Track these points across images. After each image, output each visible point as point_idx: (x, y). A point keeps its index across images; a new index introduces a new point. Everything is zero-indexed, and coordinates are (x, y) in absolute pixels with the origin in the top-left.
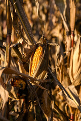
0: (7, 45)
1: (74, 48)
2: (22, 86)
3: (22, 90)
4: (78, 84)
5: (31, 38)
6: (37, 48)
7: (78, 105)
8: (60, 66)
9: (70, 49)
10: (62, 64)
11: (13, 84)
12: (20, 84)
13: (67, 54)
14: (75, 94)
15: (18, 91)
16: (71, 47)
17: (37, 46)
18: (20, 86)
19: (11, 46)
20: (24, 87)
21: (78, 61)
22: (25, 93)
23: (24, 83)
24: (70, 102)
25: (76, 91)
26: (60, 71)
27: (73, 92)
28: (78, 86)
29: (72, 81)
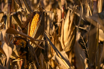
0: (8, 13)
1: (64, 20)
2: (23, 45)
3: (23, 48)
4: (68, 50)
5: (29, 7)
6: (35, 16)
7: (69, 67)
8: (53, 35)
9: (61, 20)
10: (55, 33)
11: (15, 43)
12: (22, 43)
13: (58, 25)
14: (66, 58)
15: (19, 49)
16: (61, 18)
17: (34, 13)
18: (21, 45)
19: (12, 14)
20: (25, 46)
21: (68, 30)
22: (26, 51)
23: (25, 42)
24: (62, 65)
25: (67, 56)
26: (53, 39)
27: (64, 57)
28: (68, 52)
29: (63, 48)
